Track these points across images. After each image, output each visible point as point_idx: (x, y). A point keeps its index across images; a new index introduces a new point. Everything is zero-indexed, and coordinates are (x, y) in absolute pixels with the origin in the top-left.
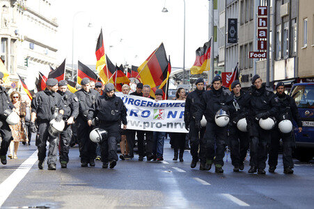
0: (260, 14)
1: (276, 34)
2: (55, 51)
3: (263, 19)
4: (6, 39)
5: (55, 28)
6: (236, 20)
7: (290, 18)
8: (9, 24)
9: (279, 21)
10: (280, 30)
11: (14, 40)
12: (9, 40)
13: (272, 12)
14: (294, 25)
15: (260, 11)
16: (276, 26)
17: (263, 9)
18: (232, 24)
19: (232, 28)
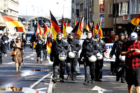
0: (84, 10)
1: (89, 16)
2: (18, 12)
3: (85, 12)
4: (5, 11)
5: (18, 4)
6: (79, 10)
7: (92, 12)
8: (6, 6)
9: (89, 13)
10: (89, 15)
11: (7, 11)
12: (6, 11)
13: (88, 10)
14: (93, 14)
15: (84, 9)
16: (89, 14)
17: (85, 9)
18: (78, 11)
19: (78, 12)
